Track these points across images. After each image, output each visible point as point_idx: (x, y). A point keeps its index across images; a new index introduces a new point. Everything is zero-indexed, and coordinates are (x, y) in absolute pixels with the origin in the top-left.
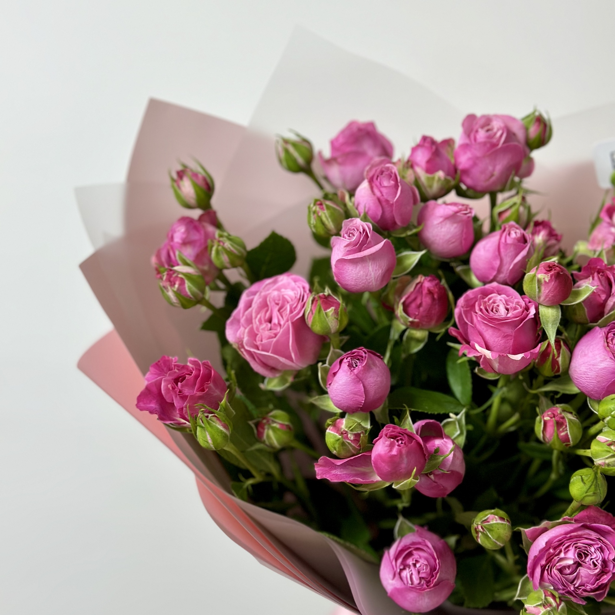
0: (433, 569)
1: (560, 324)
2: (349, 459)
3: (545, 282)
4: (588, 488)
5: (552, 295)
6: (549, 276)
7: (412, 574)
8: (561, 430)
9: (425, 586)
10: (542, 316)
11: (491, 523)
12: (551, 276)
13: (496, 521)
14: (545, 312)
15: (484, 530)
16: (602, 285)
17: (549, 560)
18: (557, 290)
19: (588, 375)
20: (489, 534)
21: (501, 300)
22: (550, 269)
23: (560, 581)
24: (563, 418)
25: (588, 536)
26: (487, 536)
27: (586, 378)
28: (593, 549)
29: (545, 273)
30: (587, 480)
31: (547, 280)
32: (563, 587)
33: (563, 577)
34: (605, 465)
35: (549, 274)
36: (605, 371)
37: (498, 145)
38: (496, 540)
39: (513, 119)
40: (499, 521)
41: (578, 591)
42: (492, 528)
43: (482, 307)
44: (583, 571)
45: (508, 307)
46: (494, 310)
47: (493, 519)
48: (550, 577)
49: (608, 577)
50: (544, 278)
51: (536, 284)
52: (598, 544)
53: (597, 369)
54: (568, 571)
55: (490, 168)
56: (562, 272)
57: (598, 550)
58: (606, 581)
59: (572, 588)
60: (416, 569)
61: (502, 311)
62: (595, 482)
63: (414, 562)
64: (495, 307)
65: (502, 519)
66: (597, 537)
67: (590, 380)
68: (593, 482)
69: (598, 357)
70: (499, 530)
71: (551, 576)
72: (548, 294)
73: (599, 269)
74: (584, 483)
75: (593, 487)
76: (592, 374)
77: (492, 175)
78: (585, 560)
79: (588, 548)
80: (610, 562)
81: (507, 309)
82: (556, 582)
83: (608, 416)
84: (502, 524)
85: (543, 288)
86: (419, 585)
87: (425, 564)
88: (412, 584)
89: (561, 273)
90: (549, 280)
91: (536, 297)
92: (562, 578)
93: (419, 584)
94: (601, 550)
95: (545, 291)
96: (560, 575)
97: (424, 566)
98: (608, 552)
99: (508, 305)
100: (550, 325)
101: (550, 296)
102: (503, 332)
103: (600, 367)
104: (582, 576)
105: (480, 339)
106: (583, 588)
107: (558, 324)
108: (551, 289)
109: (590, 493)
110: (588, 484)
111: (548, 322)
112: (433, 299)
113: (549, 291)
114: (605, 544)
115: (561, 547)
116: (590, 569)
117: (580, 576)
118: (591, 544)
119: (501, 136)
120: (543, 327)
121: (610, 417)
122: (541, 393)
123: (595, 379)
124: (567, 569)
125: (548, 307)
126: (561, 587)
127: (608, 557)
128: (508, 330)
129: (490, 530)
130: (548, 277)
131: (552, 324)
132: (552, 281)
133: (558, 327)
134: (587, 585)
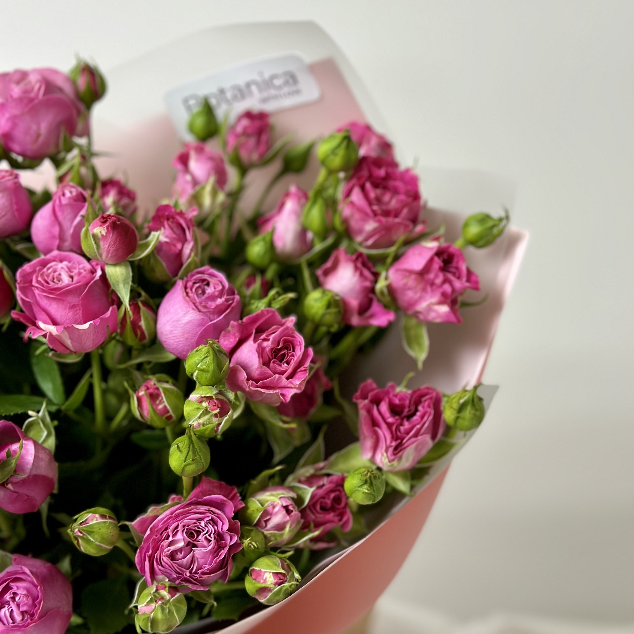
0: (35, 599)
1: (133, 281)
3: (102, 235)
4: (185, 456)
5: (114, 249)
6: (105, 228)
7: (12, 610)
8: (158, 402)
9: (29, 621)
10: (110, 276)
11: (91, 523)
12: (107, 228)
13: (97, 520)
14: (112, 272)
15: (84, 535)
16: (174, 232)
17: (156, 548)
18: (117, 243)
19: (174, 333)
20: (90, 538)
21: (62, 268)
22: (105, 220)
23: (173, 570)
24: (157, 389)
25: (197, 510)
26: (88, 541)
27: (173, 338)
28: (203, 524)
29: (100, 226)
30: (182, 447)
31: (104, 233)
32: (178, 575)
33: (174, 563)
34: (199, 426)
35: (105, 226)
36: (191, 324)
38: (100, 542)
39: (55, 72)
40: (100, 520)
41: (196, 577)
42: (91, 530)
43: (40, 279)
44: (198, 552)
45: (72, 274)
46: (55, 280)
47: (92, 520)
48: (160, 567)
49: (225, 551)
50: (100, 232)
51: (92, 240)
52: (208, 517)
53: (182, 325)
54: (180, 555)
55: (34, 127)
56: (118, 221)
57: (210, 524)
58: (223, 556)
59: (188, 574)
60: (15, 603)
61: (66, 279)
62: (191, 446)
63: (12, 596)
64: (55, 276)
65: (103, 516)
66: (206, 509)
67: (177, 339)
68: (189, 447)
69: (179, 310)
70: (101, 530)
71: (162, 566)
72: (109, 249)
73: (168, 216)
74: (180, 451)
75: (190, 453)
76: (178, 332)
78: (197, 539)
79: (198, 523)
80: (225, 533)
81: (72, 277)
82: (168, 571)
83: (195, 371)
84: (104, 522)
85: (101, 243)
86: (22, 622)
87: (24, 594)
88: (13, 623)
89: (118, 223)
90: (106, 233)
91: (96, 255)
92: (174, 565)
93: (22, 620)
94: (213, 522)
95: (104, 246)
96: (171, 561)
97: (23, 597)
98: (221, 523)
99: (72, 272)
100: (121, 286)
101: (111, 251)
102: (68, 302)
104: (197, 558)
105: (45, 317)
106: (201, 570)
107: (130, 283)
108: (110, 243)
109: (189, 461)
110: (185, 451)
111: (118, 282)
113: (109, 245)
114: (216, 515)
115: (169, 530)
116: (205, 547)
117: (196, 558)
118: (200, 519)
119: (39, 89)
120: (114, 288)
121: (197, 371)
122: (131, 366)
123: (182, 336)
124: (179, 553)
125: (115, 265)
126: (175, 576)
127: (222, 529)
128: (74, 300)
129: (90, 533)
130: (104, 230)
131: (124, 285)
132: (110, 233)
133: (131, 286)
134: (205, 567)
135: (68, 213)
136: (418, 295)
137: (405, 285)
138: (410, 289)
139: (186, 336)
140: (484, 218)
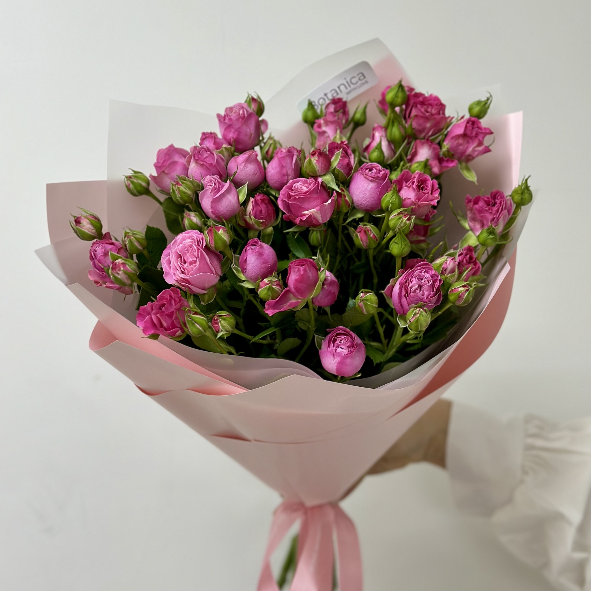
2: (279, 297)
6: (317, 156)
8: (369, 234)
10: (325, 181)
14: (325, 179)
17: (406, 291)
19: (365, 197)
20: (368, 303)
21: (300, 185)
22: (315, 152)
26: (367, 305)
27: (365, 200)
28: (423, 274)
29: (313, 157)
30: (398, 241)
37: (245, 116)
42: (366, 299)
47: (363, 296)
49: (438, 283)
50: (315, 159)
51: (313, 163)
53: (368, 191)
54: (418, 291)
55: (249, 130)
58: (438, 285)
61: (305, 189)
64: (300, 189)
67: (368, 199)
69: (365, 184)
75: (403, 242)
76: (367, 195)
77: (251, 134)
78: (422, 282)
79: (420, 274)
83: (389, 205)
84: (371, 294)
85: (317, 164)
89: (321, 152)
90: (318, 158)
91: (316, 171)
95: (319, 165)
101: (323, 167)
102: (313, 197)
103: (369, 189)
104: (425, 291)
108: (322, 162)
109: (404, 246)
110: (400, 244)
111: (330, 182)
112: (266, 204)
113: (321, 164)
115: (408, 282)
116: (427, 284)
118: (420, 271)
120: (329, 186)
123: (370, 197)
124: (417, 291)
125: (326, 175)
131: (332, 182)
132: (320, 158)
133: (336, 182)
134: (431, 293)
135: (288, 160)
136: (466, 146)
137: (458, 143)
138: (461, 145)
139: (372, 196)
140: (479, 103)
